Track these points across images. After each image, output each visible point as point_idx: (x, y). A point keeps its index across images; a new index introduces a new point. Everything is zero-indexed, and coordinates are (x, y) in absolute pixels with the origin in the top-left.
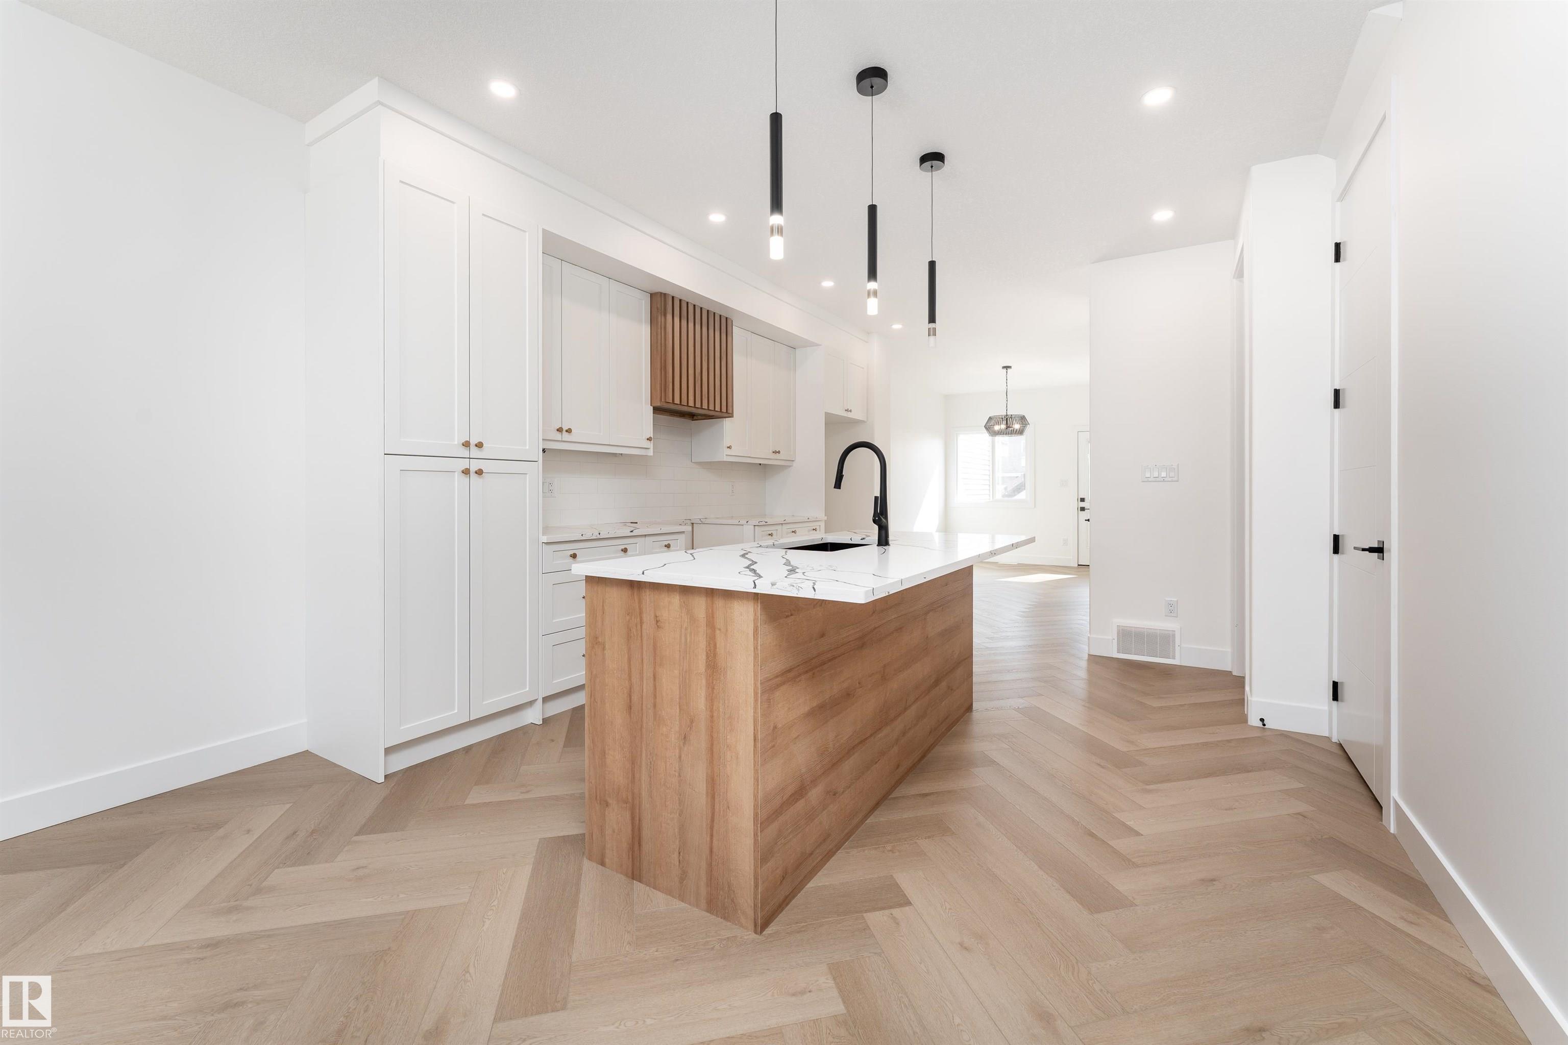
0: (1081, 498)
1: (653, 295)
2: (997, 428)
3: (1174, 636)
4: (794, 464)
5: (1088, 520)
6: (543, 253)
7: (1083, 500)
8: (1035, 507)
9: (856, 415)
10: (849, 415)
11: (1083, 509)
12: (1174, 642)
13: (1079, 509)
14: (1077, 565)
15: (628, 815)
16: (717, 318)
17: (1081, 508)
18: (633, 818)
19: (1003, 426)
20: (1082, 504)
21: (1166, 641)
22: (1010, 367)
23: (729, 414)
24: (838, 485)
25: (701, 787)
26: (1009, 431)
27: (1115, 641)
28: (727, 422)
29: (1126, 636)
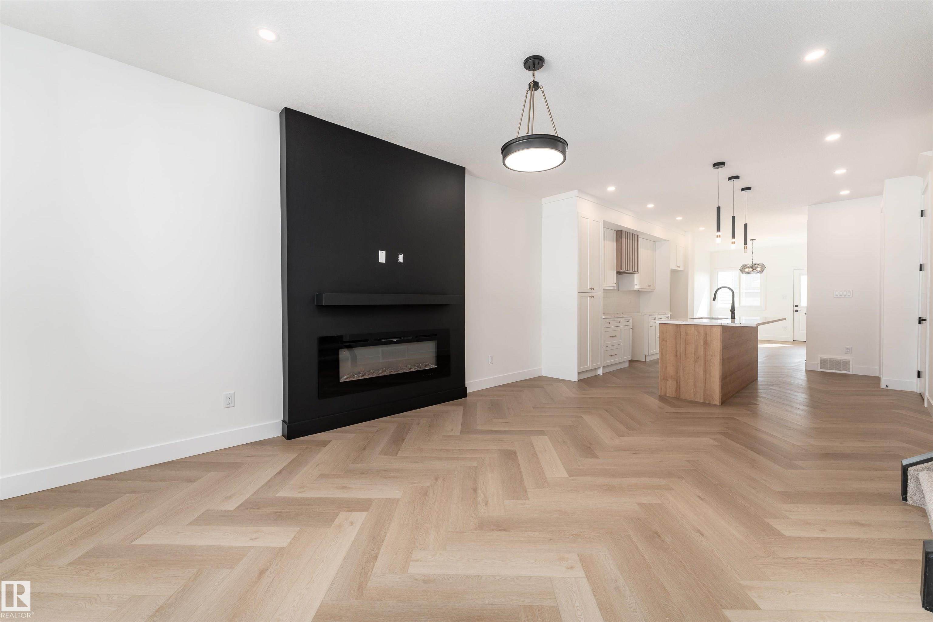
0: (795, 305)
1: (617, 232)
2: (747, 270)
3: (849, 362)
4: (655, 290)
5: (806, 314)
6: (604, 227)
7: (796, 306)
8: (766, 310)
9: (681, 269)
10: (679, 269)
11: (796, 311)
12: (849, 364)
13: (794, 311)
14: (792, 341)
15: (675, 382)
16: (634, 235)
17: (795, 310)
18: (677, 383)
19: (751, 270)
20: (796, 308)
21: (845, 364)
22: (755, 240)
23: (637, 272)
24: (714, 300)
25: (702, 372)
26: (754, 271)
27: (819, 364)
28: (636, 275)
29: (824, 362)
